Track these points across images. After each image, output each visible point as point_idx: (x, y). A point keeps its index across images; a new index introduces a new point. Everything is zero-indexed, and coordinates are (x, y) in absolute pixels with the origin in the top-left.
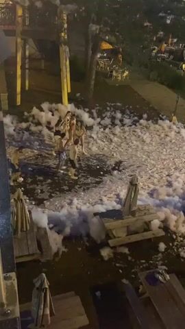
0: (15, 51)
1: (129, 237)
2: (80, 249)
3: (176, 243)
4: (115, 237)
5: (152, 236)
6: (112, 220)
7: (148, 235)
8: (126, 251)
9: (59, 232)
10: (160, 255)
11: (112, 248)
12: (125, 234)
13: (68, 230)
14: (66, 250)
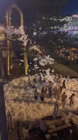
0: (7, 56)
1: (56, 128)
2: (36, 135)
3: (76, 129)
4: (51, 129)
5: (66, 127)
6: (49, 121)
7: (64, 126)
8: (56, 135)
9: (26, 128)
10: (71, 135)
11: (50, 134)
12: (55, 127)
13: (30, 127)
14: (30, 137)
